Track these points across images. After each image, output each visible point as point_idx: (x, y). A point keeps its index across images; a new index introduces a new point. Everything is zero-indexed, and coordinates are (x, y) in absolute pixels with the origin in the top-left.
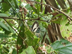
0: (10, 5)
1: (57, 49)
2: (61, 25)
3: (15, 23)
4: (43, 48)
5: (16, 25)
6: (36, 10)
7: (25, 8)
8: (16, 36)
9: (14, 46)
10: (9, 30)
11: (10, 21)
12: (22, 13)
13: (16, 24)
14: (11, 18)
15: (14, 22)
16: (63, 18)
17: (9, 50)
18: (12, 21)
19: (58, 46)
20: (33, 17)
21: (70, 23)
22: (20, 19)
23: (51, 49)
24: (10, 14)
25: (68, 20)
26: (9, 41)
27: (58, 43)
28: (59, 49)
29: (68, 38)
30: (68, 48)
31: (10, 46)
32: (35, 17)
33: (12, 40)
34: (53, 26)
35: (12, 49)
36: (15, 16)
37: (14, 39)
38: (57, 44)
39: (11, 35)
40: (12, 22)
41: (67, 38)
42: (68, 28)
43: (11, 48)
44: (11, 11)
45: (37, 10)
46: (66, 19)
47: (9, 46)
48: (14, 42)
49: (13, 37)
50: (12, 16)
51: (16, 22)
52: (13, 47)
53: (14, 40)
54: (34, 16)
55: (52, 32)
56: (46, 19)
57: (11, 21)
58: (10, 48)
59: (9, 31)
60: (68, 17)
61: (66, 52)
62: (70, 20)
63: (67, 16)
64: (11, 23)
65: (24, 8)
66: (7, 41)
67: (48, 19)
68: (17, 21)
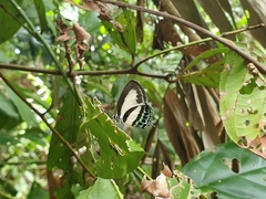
0: (20, 15)
1: (206, 184)
2: (224, 90)
3: (35, 84)
4: (159, 186)
5: (39, 92)
6: (121, 33)
7: (81, 28)
8: (41, 135)
9: (33, 172)
10: (16, 115)
11: (16, 79)
12: (66, 47)
13: (38, 88)
14: (18, 65)
15: (31, 80)
16: (228, 66)
17: (17, 187)
18: (25, 77)
19: (209, 171)
20: (102, 62)
21: (259, 83)
22: (58, 72)
23: (188, 188)
24: (17, 51)
25: (251, 70)
26: (16, 154)
27: (211, 160)
28: (215, 183)
29: (254, 142)
30: (249, 178)
31: (19, 171)
32: (112, 62)
33: (27, 150)
34: (183, 96)
35: (27, 182)
36: (34, 59)
37: (33, 144)
38: (206, 165)
39: (23, 132)
40: (25, 81)
41: (249, 142)
42: (249, 101)
43: (22, 180)
44: (20, 40)
45: (125, 36)
46: (240, 69)
47: (15, 173)
48: (34, 155)
49: (31, 139)
50: (25, 57)
51: (37, 81)
52: (30, 177)
53: (33, 150)
54: (108, 59)
55: (179, 117)
56: (151, 67)
57: (19, 76)
58: (18, 178)
59: (14, 119)
60: (247, 61)
61: (244, 194)
62: (256, 71)
63: (243, 56)
64: (21, 86)
65: (74, 28)
66: (7, 152)
67: (159, 67)
68: (43, 78)
